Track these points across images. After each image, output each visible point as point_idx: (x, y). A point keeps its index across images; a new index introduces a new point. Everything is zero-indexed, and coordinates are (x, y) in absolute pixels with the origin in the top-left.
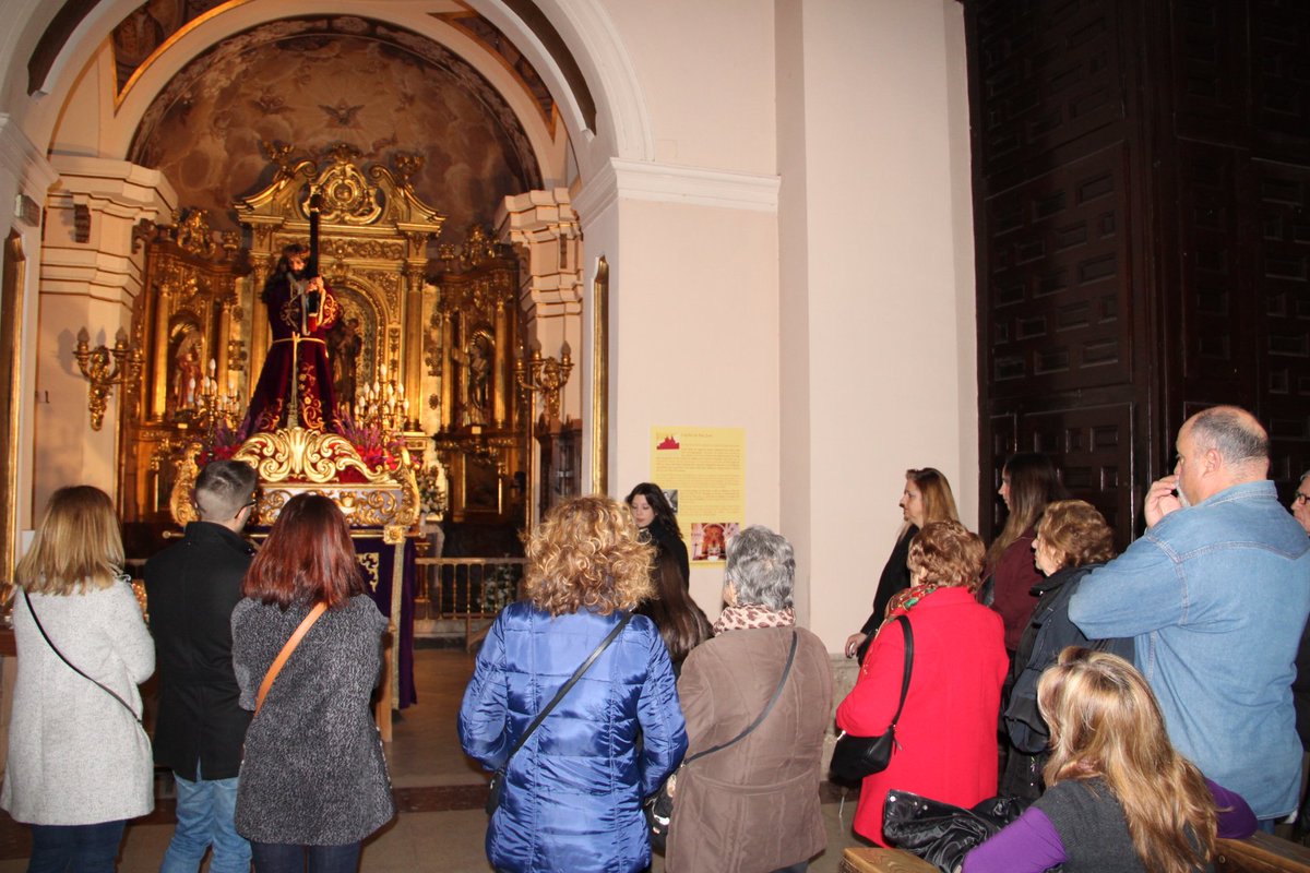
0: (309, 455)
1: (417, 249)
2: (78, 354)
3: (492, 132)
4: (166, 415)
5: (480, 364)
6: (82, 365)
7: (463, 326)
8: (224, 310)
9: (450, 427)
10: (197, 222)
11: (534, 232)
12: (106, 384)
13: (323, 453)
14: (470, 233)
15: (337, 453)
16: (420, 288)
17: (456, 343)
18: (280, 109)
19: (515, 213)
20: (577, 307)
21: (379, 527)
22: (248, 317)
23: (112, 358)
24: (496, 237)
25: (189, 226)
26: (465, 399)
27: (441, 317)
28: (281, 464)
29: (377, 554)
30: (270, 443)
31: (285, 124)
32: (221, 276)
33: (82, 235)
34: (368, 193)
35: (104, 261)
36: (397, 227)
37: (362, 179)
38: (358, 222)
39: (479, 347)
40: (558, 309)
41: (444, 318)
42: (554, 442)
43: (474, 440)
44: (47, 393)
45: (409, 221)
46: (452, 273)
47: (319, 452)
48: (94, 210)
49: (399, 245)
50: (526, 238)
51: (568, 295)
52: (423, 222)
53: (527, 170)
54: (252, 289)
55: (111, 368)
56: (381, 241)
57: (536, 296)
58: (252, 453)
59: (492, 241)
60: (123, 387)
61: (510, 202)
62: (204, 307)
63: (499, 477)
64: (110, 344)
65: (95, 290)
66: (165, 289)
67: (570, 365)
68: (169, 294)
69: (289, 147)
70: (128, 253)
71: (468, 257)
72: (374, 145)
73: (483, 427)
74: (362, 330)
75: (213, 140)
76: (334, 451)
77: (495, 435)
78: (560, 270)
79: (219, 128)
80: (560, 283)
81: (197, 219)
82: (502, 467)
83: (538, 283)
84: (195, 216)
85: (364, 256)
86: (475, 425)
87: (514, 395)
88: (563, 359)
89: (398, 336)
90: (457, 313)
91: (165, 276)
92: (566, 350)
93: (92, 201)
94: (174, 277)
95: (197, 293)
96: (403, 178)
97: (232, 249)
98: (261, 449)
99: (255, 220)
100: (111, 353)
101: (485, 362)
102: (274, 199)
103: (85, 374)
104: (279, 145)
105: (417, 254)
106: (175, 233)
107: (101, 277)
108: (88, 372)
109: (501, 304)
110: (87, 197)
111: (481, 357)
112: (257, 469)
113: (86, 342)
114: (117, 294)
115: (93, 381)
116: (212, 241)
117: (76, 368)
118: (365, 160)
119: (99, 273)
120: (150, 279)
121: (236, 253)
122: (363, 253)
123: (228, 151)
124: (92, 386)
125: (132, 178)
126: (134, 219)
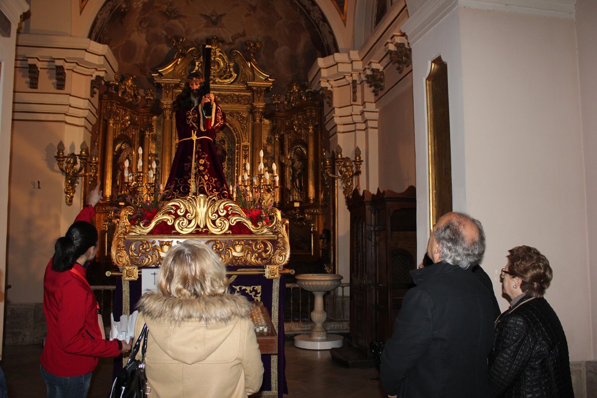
0: (210, 214)
1: (259, 98)
2: (57, 157)
3: (304, 25)
4: (111, 197)
5: (297, 164)
6: (60, 164)
7: (286, 143)
8: (146, 135)
9: (279, 203)
10: (130, 82)
11: (335, 80)
12: (75, 177)
13: (220, 213)
14: (290, 87)
15: (230, 213)
16: (261, 121)
17: (282, 153)
18: (178, 17)
19: (324, 68)
20: (363, 126)
21: (262, 267)
22: (160, 140)
23: (78, 160)
24: (307, 88)
25: (125, 85)
26: (289, 186)
27: (273, 138)
28: (190, 222)
29: (260, 287)
30: (182, 206)
31: (181, 25)
32: (144, 116)
33: (61, 84)
34: (229, 65)
35: (73, 101)
36: (247, 84)
37: (225, 57)
38: (224, 83)
39: (297, 154)
40: (352, 127)
41: (275, 139)
42: (367, 207)
43: (295, 211)
44: (39, 182)
45: (253, 80)
46: (279, 111)
47: (217, 212)
48: (67, 69)
49: (247, 95)
50: (330, 84)
51: (358, 119)
52: (262, 81)
53: (328, 45)
54: (162, 123)
55: (78, 167)
56: (237, 93)
57: (337, 120)
58: (170, 213)
59: (304, 90)
60: (85, 179)
61: (321, 62)
62: (134, 133)
63: (311, 232)
64: (77, 152)
65: (68, 119)
66: (111, 122)
67: (361, 161)
68: (113, 124)
69: (183, 39)
70: (89, 97)
71: (289, 102)
72: (232, 37)
73: (301, 203)
74: (226, 147)
75: (139, 34)
76: (228, 211)
77: (310, 207)
78: (352, 103)
79: (142, 27)
80: (353, 111)
81: (130, 81)
82: (313, 226)
83: (338, 112)
84: (128, 79)
85: (227, 103)
86: (296, 201)
87: (320, 183)
88: (356, 158)
89: (248, 150)
90: (283, 135)
91: (110, 113)
92: (357, 152)
93: (66, 64)
94: (117, 114)
95: (130, 125)
96: (250, 55)
97: (150, 99)
98: (176, 211)
99: (164, 81)
100: (78, 157)
101: (301, 163)
102: (174, 70)
103: (62, 170)
104: (177, 38)
105: (259, 100)
106: (117, 89)
107: (72, 111)
108: (64, 169)
109: (311, 127)
110: (63, 61)
111: (298, 161)
112: (173, 225)
113: (63, 150)
114: (82, 122)
115: (67, 175)
116: (139, 94)
117: (57, 167)
118: (227, 47)
119: (70, 108)
120: (102, 116)
121: (152, 102)
122: (226, 101)
123: (147, 41)
124: (66, 178)
125: (91, 49)
126: (92, 76)
